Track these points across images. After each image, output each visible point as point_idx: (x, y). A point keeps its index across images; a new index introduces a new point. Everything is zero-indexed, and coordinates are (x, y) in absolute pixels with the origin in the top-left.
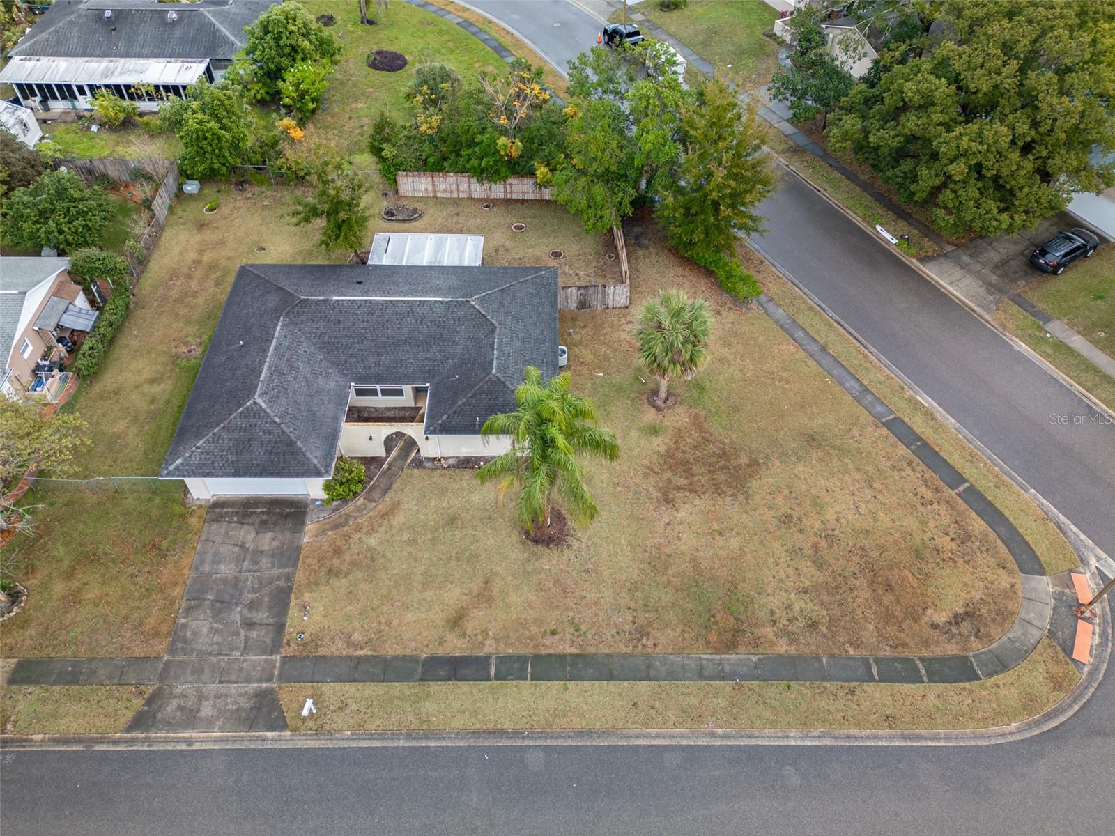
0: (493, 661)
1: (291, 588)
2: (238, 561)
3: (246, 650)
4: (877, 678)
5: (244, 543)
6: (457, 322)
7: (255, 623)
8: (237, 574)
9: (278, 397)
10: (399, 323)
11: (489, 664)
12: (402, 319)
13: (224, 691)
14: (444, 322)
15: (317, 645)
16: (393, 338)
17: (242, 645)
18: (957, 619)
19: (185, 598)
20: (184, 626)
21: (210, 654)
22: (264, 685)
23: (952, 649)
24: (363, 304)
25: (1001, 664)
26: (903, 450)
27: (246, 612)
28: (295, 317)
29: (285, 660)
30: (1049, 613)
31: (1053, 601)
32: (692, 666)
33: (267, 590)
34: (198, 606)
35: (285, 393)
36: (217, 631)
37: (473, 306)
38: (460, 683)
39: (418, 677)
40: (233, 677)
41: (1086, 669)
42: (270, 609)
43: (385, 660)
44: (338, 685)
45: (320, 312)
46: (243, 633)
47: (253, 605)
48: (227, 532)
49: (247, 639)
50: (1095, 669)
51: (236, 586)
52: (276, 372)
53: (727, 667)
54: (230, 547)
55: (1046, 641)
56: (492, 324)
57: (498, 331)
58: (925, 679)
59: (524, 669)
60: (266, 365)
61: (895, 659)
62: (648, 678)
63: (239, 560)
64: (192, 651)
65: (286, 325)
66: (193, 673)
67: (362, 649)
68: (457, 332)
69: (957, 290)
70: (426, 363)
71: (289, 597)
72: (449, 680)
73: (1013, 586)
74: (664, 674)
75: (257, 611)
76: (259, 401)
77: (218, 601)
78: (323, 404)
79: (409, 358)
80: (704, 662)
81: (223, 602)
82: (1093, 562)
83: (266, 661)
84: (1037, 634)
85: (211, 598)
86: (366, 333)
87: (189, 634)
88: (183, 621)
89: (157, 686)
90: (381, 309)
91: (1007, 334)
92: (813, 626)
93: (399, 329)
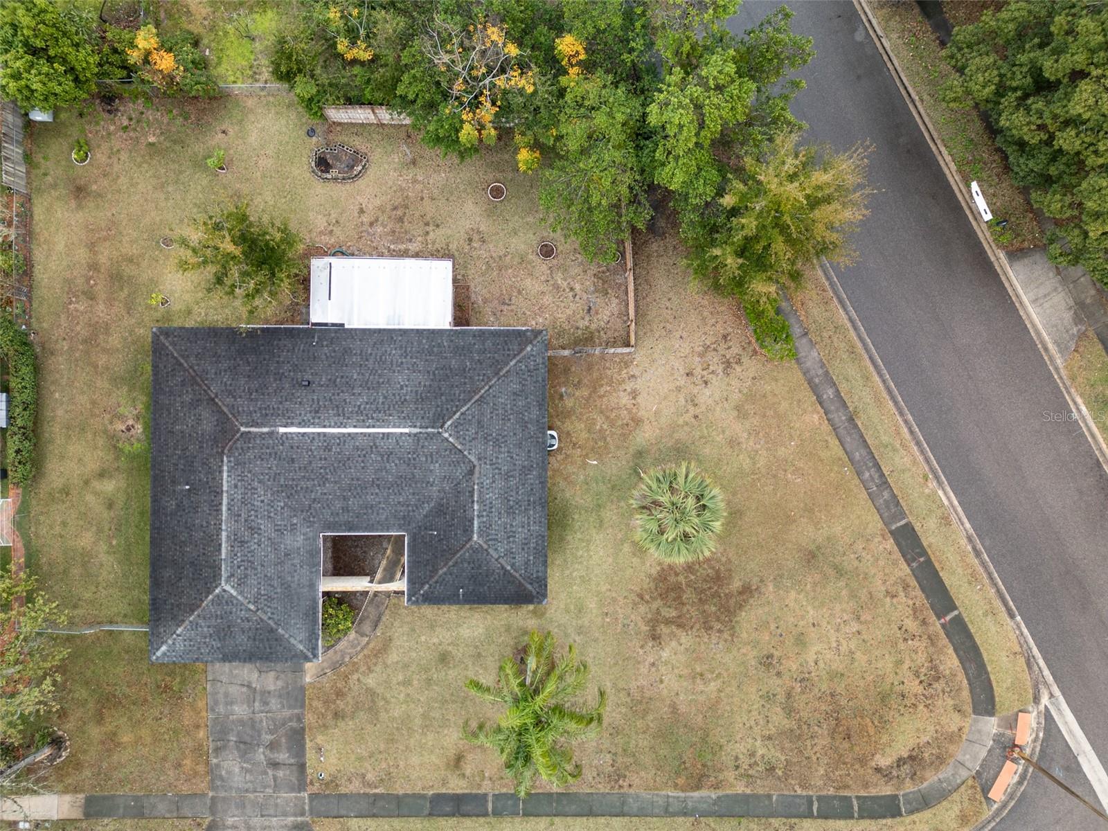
0: (490, 799)
1: (303, 729)
2: (248, 702)
3: (276, 787)
4: (815, 814)
5: (250, 682)
6: (429, 459)
7: (279, 764)
8: (251, 716)
9: (246, 576)
10: (363, 462)
11: (487, 801)
12: (365, 456)
13: (267, 823)
14: (414, 459)
15: (337, 785)
16: (358, 480)
17: (272, 783)
18: (900, 762)
19: (211, 739)
20: (218, 766)
21: (247, 791)
22: (299, 819)
23: (887, 790)
24: (316, 437)
25: (924, 802)
26: (904, 570)
27: (268, 752)
28: (240, 454)
29: (313, 797)
30: (983, 754)
31: (991, 742)
32: (660, 803)
33: (282, 731)
34: (224, 747)
35: (252, 568)
36: (247, 771)
37: (447, 439)
38: (463, 820)
39: (426, 812)
40: (272, 812)
41: (996, 806)
42: (289, 749)
43: (397, 796)
44: (361, 821)
45: (268, 448)
46: (270, 772)
47: (272, 746)
48: (231, 671)
49: (275, 778)
50: (1004, 806)
51: (253, 727)
52: (238, 541)
53: (690, 804)
54: (238, 688)
55: (970, 782)
56: (470, 461)
57: (477, 469)
58: (856, 815)
59: (516, 805)
60: (224, 534)
61: (835, 797)
62: (622, 814)
63: (250, 701)
64: (231, 788)
65: (233, 467)
66: (237, 807)
67: (376, 788)
68: (431, 471)
69: (1038, 314)
70: (399, 508)
71: (303, 739)
72: (454, 815)
73: (960, 730)
74: (635, 810)
75: (278, 752)
76: (228, 588)
77: (241, 742)
78: (295, 571)
79: (380, 503)
80: (671, 800)
81: (245, 743)
82: (1045, 700)
83: (296, 798)
84: (964, 774)
85: (234, 739)
86: (327, 474)
87: (223, 773)
88: (215, 761)
89: (211, 818)
90: (339, 444)
91: (1073, 390)
92: (771, 769)
93: (363, 468)
